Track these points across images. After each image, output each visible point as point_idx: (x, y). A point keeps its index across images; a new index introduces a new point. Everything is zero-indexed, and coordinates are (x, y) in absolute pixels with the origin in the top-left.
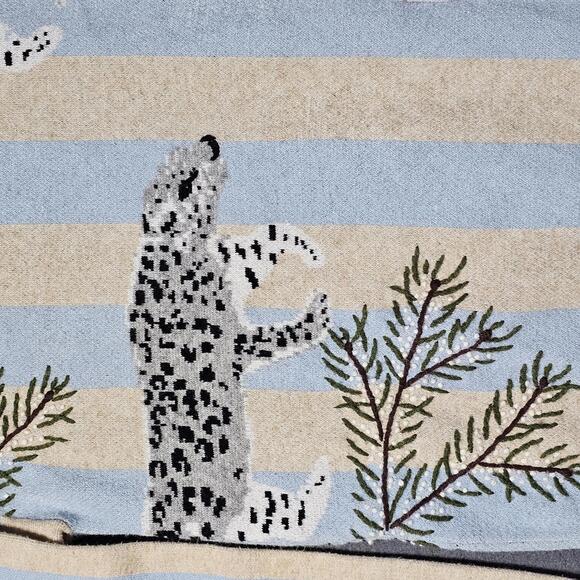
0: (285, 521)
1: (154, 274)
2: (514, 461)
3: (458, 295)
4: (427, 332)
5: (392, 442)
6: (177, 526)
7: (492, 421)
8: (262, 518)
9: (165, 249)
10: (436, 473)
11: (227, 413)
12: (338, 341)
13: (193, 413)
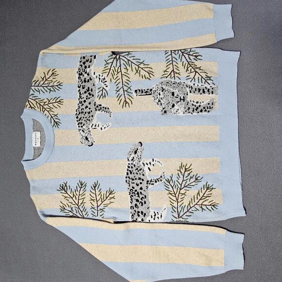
0: (158, 218)
1: (130, 169)
2: (203, 204)
3: (190, 171)
4: (185, 179)
5: (179, 201)
6: (136, 219)
7: (198, 196)
8: (153, 217)
9: (132, 164)
10: (188, 207)
11: (145, 196)
12: (167, 181)
13: (139, 196)
